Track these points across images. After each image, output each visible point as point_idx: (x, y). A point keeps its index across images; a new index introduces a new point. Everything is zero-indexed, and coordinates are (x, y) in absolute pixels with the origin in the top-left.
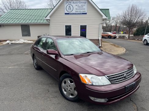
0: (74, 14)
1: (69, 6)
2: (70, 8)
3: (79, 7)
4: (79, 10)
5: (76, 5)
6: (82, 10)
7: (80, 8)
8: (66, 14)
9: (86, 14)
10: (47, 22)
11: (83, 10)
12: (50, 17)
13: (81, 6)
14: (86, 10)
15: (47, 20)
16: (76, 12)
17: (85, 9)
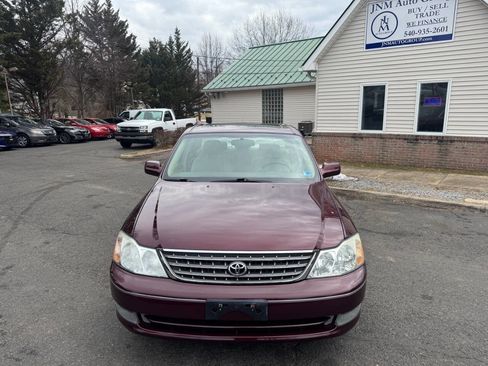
0: (398, 43)
1: (382, 17)
2: (384, 25)
3: (422, 15)
4: (422, 28)
5: (410, 11)
6: (431, 27)
7: (426, 18)
8: (369, 46)
9: (449, 37)
10: (308, 79)
11: (437, 25)
12: (319, 61)
13: (428, 11)
14: (449, 24)
15: (309, 72)
16: (408, 37)
17: (444, 21)
